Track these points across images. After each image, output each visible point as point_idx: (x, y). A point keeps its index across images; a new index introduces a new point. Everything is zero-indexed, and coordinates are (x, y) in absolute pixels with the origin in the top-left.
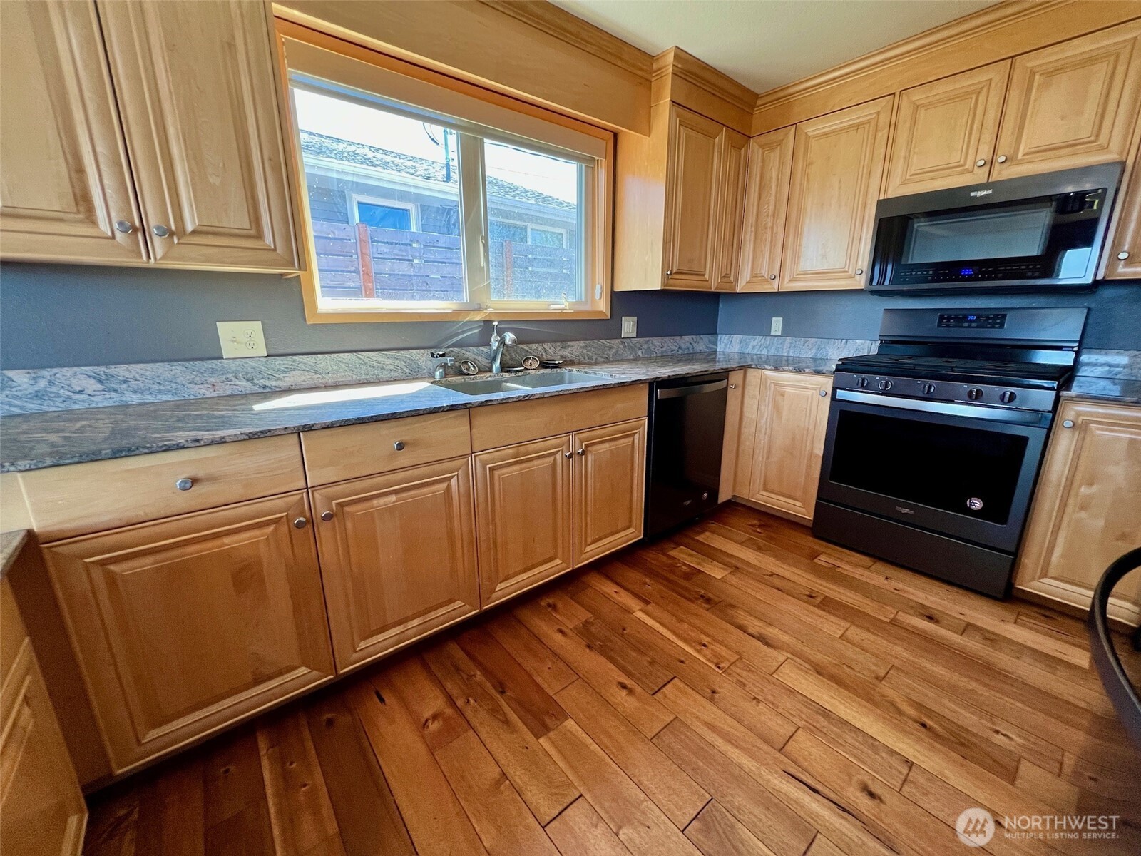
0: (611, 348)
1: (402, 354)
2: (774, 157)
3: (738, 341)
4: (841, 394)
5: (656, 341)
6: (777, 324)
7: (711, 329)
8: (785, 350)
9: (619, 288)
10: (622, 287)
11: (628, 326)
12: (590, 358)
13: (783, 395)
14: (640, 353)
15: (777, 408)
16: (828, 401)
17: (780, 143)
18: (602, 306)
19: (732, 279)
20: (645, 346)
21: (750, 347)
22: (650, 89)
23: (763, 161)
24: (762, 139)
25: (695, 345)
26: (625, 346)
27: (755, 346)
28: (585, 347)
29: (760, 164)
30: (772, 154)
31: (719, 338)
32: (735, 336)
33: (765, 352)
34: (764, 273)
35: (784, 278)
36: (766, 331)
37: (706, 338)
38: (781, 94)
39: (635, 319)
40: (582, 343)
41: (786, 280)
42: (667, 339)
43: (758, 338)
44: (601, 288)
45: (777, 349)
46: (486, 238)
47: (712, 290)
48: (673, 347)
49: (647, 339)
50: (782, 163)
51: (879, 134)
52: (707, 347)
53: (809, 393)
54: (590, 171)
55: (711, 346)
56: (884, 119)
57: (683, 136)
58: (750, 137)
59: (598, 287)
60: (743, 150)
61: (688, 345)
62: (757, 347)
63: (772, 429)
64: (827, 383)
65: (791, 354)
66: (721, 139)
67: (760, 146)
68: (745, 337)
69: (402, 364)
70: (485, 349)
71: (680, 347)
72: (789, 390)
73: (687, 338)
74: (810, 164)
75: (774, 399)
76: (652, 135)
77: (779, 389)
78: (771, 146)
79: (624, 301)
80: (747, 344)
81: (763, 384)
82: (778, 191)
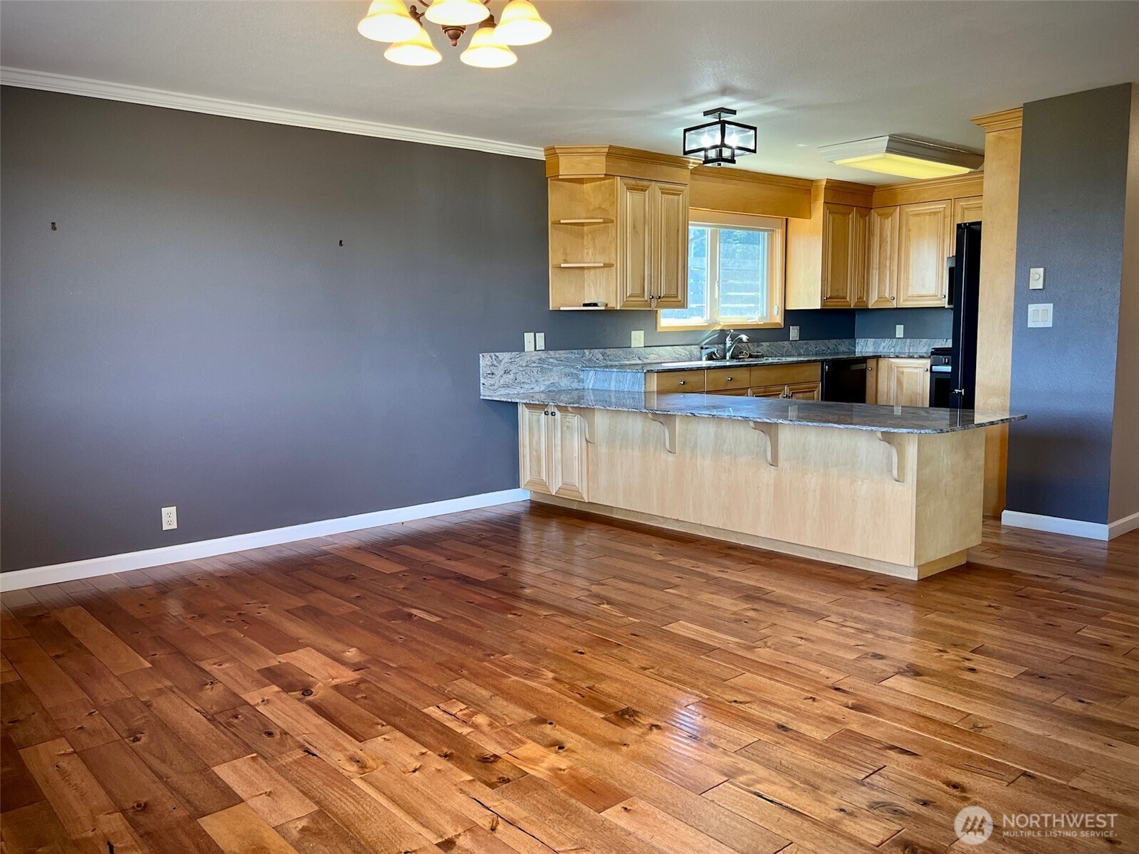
0: (784, 347)
1: (688, 347)
2: (888, 222)
3: (872, 344)
4: (935, 368)
5: (812, 343)
6: (900, 330)
7: (850, 335)
8: (907, 349)
9: (788, 308)
10: (790, 307)
11: (794, 332)
12: (772, 353)
13: (902, 373)
14: (802, 351)
15: (899, 382)
16: (929, 373)
17: (891, 215)
18: (778, 319)
19: (865, 299)
20: (805, 347)
21: (882, 347)
22: (810, 194)
23: (881, 224)
24: (880, 211)
25: (839, 347)
26: (792, 346)
27: (884, 346)
28: (769, 346)
29: (879, 226)
30: (886, 221)
31: (857, 341)
32: (869, 340)
33: (892, 350)
34: (887, 296)
35: (900, 299)
36: (893, 336)
37: (847, 341)
38: (890, 188)
39: (798, 327)
40: (768, 344)
41: (902, 300)
42: (819, 341)
43: (887, 341)
44: (778, 308)
45: (901, 348)
46: (719, 282)
47: (852, 307)
48: (824, 348)
49: (806, 341)
50: (893, 228)
51: (946, 220)
52: (848, 349)
53: (917, 371)
54: (770, 236)
55: (851, 347)
56: (948, 212)
57: (831, 218)
58: (872, 209)
59: (776, 307)
60: (867, 218)
61: (834, 346)
62: (887, 347)
63: (897, 396)
64: (927, 363)
65: (911, 351)
66: (853, 215)
67: (879, 215)
68: (877, 340)
69: (688, 353)
70: (721, 346)
71: (828, 348)
72: (905, 370)
73: (833, 341)
74: (910, 230)
75: (897, 376)
76: (812, 218)
77: (900, 370)
78: (885, 216)
79: (792, 316)
80: (879, 345)
81: (890, 368)
82: (892, 245)
